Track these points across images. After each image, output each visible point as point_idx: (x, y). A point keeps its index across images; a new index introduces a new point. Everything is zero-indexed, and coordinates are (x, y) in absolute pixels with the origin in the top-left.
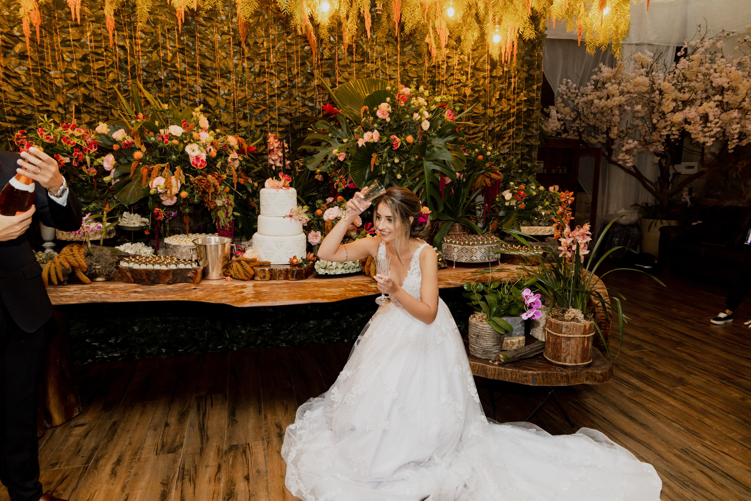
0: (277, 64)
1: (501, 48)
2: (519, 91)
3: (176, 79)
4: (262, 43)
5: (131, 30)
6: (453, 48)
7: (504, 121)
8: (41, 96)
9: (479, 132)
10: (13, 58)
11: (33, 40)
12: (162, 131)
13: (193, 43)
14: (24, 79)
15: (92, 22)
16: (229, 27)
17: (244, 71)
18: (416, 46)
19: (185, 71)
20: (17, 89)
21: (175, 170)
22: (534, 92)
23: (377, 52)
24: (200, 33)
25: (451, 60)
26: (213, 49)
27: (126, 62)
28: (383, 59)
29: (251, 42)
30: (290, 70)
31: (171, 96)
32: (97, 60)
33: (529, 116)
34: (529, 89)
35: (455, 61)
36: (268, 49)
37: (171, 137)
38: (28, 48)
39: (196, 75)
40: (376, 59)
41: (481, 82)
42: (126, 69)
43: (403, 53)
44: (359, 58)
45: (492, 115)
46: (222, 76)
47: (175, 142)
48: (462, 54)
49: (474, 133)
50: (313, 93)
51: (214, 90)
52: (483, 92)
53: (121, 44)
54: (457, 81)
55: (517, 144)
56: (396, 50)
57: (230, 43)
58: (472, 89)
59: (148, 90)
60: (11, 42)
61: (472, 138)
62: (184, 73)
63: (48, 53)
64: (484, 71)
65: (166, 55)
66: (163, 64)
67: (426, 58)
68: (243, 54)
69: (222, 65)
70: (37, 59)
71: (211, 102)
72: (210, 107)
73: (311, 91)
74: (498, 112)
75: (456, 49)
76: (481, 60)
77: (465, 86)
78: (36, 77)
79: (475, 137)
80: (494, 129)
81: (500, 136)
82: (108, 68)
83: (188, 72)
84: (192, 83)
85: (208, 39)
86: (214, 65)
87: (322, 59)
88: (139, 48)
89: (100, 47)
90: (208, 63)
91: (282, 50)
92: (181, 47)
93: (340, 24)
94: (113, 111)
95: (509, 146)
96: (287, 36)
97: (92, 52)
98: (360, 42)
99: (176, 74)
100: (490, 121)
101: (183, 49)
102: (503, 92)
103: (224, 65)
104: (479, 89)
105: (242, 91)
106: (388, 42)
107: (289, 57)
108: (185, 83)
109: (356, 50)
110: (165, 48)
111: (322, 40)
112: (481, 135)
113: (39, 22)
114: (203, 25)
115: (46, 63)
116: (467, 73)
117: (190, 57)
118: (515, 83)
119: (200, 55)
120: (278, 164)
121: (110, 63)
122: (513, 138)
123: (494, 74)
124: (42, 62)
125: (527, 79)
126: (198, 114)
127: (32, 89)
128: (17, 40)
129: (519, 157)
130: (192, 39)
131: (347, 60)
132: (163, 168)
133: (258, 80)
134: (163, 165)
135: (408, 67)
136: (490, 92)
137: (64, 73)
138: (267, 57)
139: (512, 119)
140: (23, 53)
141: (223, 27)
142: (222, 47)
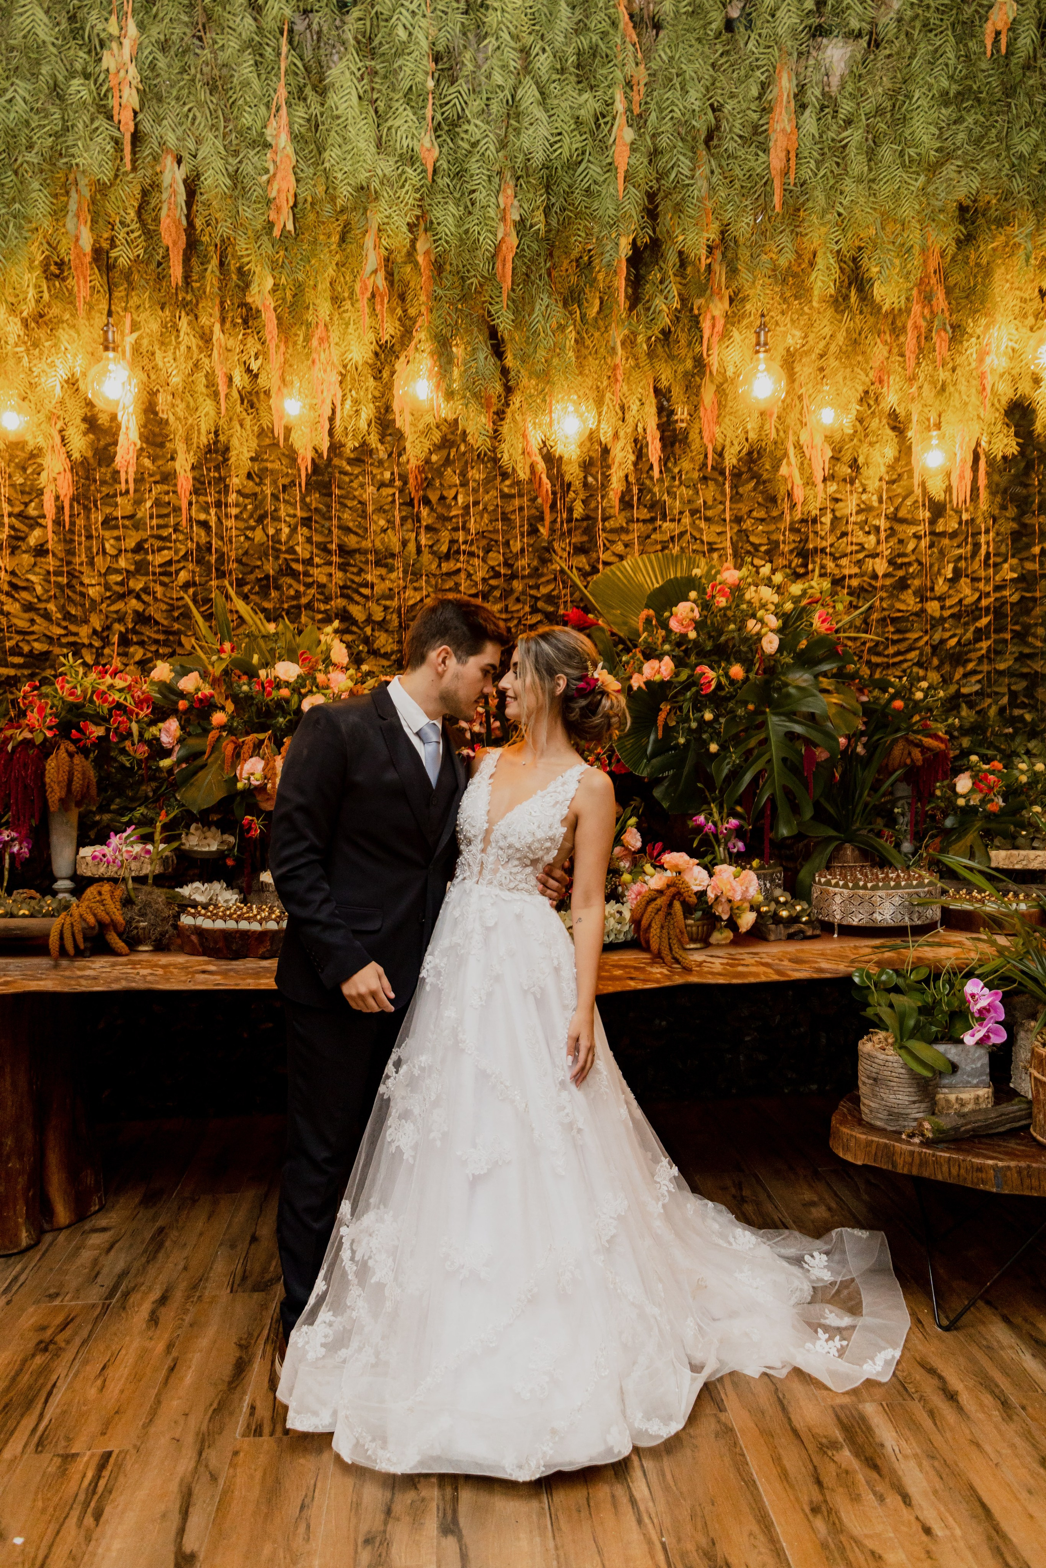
0: (481, 534)
1: (948, 475)
2: (999, 560)
3: (294, 574)
4: (455, 498)
5: (219, 492)
6: (844, 480)
7: (966, 624)
8: (64, 619)
9: (910, 649)
10: (26, 556)
11: (58, 522)
12: (262, 673)
13: (329, 507)
14: (39, 589)
15: (156, 483)
16: (392, 474)
17: (419, 551)
18: (764, 482)
19: (311, 558)
20: (28, 607)
21: (283, 744)
22: (1034, 561)
23: (681, 498)
24: (340, 488)
25: (840, 505)
26: (364, 515)
27: (209, 549)
28: (693, 512)
29: (434, 497)
30: (507, 544)
31: (286, 606)
32: (160, 549)
33: (1028, 612)
34: (1025, 554)
35: (849, 506)
36: (466, 508)
37: (278, 684)
38: (50, 535)
39: (330, 563)
40: (681, 513)
41: (911, 546)
42: (209, 562)
43: (737, 497)
44: (645, 514)
45: (937, 614)
46: (378, 563)
47: (285, 692)
48: (864, 491)
49: (898, 653)
50: (551, 587)
51: (364, 591)
52: (915, 565)
53: (203, 517)
54: (855, 548)
55: (1001, 673)
56: (723, 493)
57: (393, 501)
58: (891, 562)
59: (245, 598)
60: (25, 528)
61: (894, 664)
62: (309, 562)
63: (80, 544)
64: (913, 522)
65: (279, 531)
66: (273, 548)
67: (786, 505)
68: (419, 521)
69: (378, 544)
70: (61, 555)
71: (357, 612)
72: (355, 622)
73: (548, 582)
74: (950, 607)
75: (852, 482)
76: (909, 502)
77: (874, 555)
78: (58, 585)
79: (901, 662)
80: (943, 641)
81: (957, 658)
82: (178, 561)
83: (317, 560)
84: (323, 579)
85: (355, 497)
86: (367, 544)
87: (570, 520)
88: (230, 523)
89: (166, 526)
90: (352, 541)
91: (491, 508)
92: (305, 515)
93: (606, 451)
94: (183, 638)
95: (980, 677)
96: (503, 481)
97: (152, 536)
98: (647, 482)
99: (294, 566)
100: (933, 627)
101: (309, 519)
102: (962, 564)
103: (383, 543)
104: (906, 560)
105: (416, 589)
106: (705, 479)
107: (505, 518)
108: (310, 580)
109: (639, 499)
110: (276, 519)
111: (569, 485)
112: (913, 655)
113: (70, 493)
114: (346, 473)
115: (77, 560)
116: (877, 529)
117: (321, 533)
118: (988, 543)
119: (340, 527)
120: (477, 728)
121: (182, 553)
122: (990, 660)
123: (940, 528)
124: (69, 558)
125: (1016, 536)
126: (329, 638)
127: (52, 607)
128: (34, 523)
129: (1005, 700)
130: (328, 499)
131: (620, 520)
132: (262, 742)
133: (446, 567)
134: (261, 736)
135: (747, 524)
136: (931, 565)
137: (105, 574)
138: (464, 523)
139: (984, 621)
140: (42, 545)
141: (382, 474)
142: (380, 510)
